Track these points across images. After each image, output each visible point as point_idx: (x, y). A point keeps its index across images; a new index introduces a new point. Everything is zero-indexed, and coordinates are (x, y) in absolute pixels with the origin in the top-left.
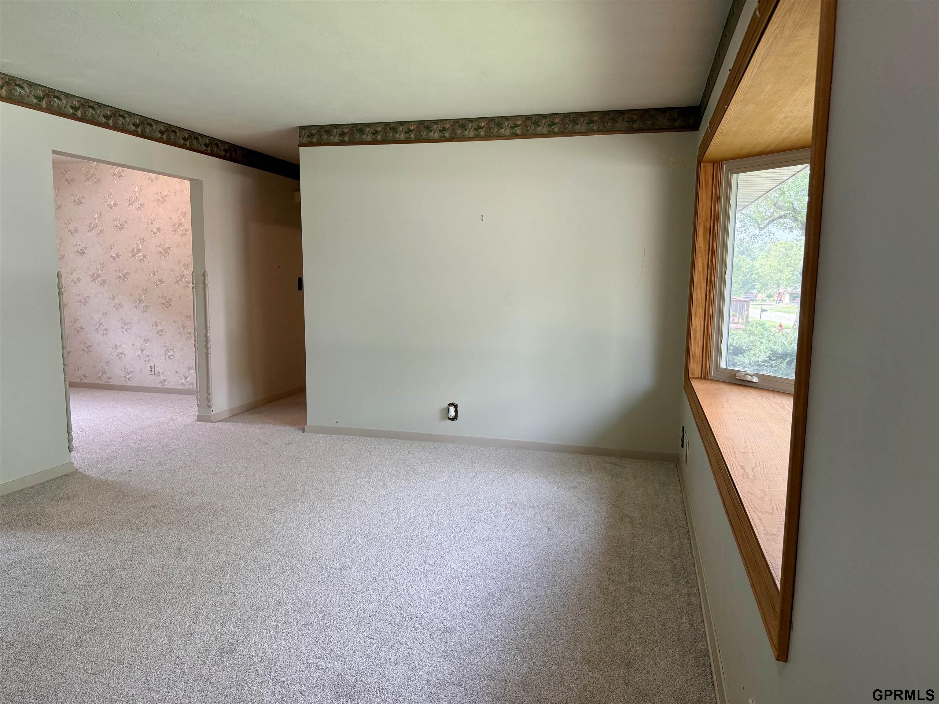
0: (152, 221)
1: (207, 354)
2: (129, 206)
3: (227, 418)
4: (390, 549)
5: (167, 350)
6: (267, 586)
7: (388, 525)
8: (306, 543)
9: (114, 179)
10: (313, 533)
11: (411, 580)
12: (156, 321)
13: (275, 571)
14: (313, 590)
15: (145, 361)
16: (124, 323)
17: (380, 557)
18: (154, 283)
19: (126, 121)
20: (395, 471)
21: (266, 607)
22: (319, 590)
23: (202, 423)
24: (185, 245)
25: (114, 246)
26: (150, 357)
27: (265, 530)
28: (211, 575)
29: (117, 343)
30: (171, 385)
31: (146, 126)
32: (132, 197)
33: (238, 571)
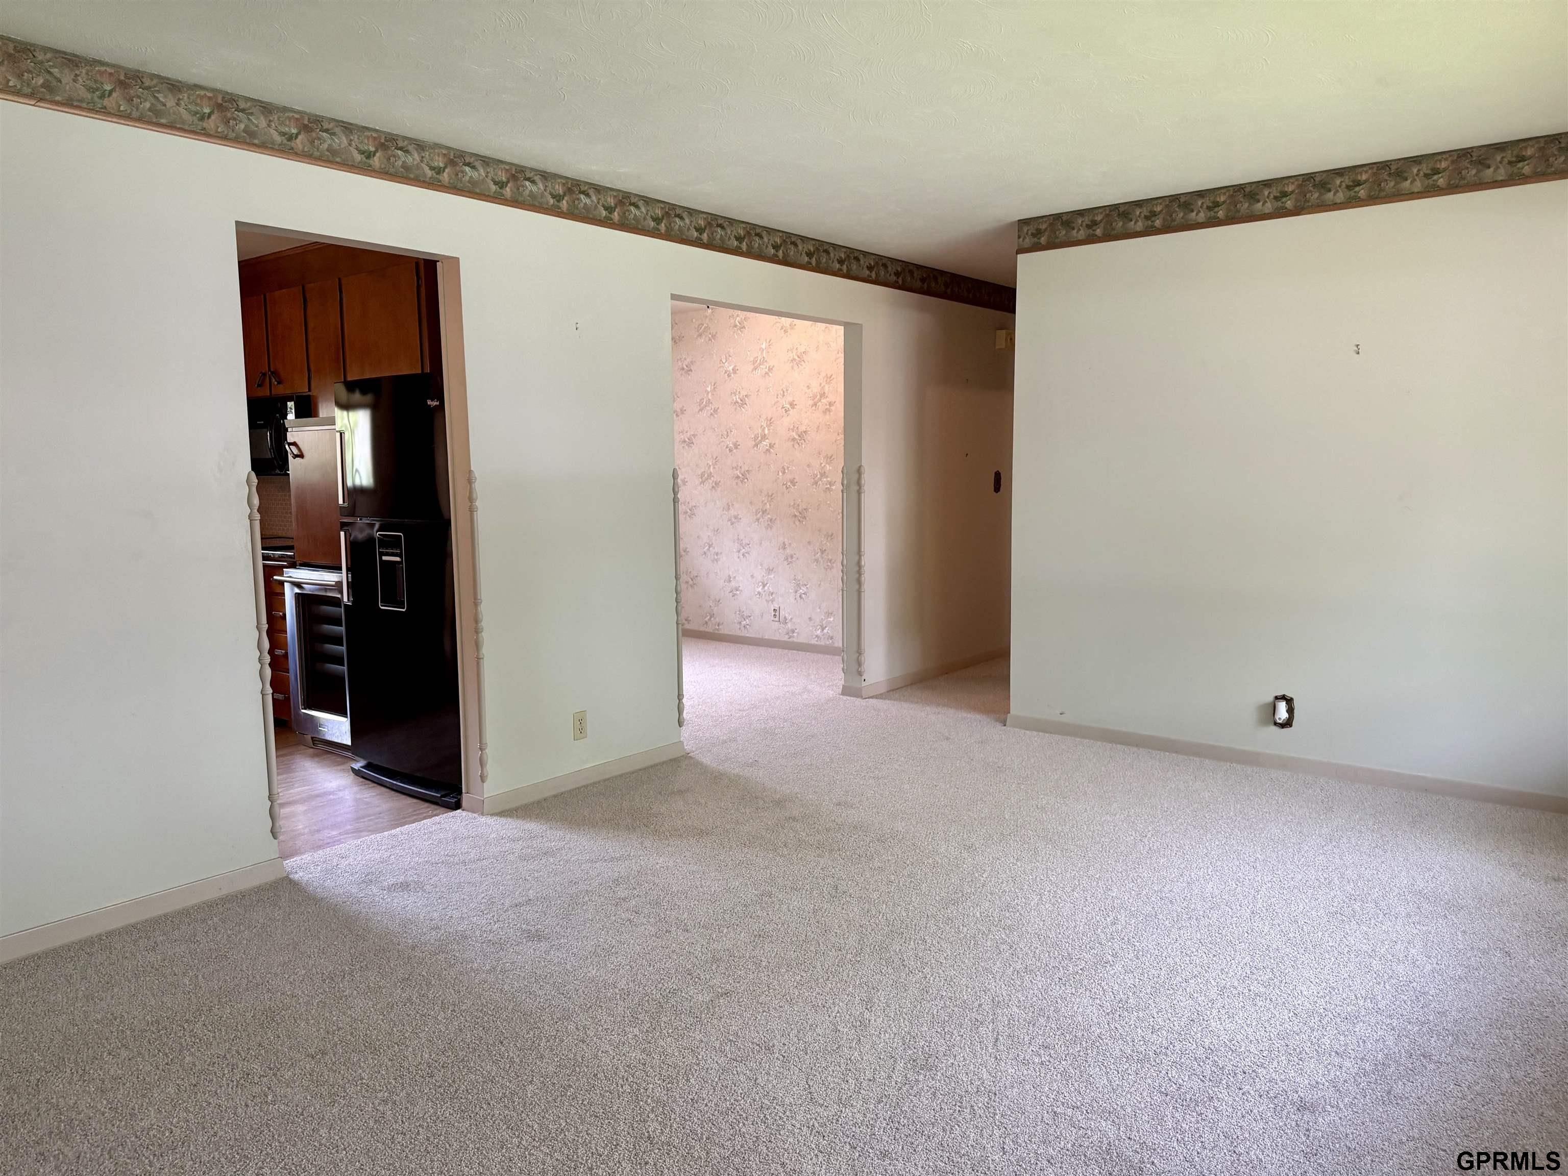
0: (784, 392)
1: (859, 592)
2: (752, 371)
3: (885, 693)
4: (1180, 944)
5: (798, 585)
6: (974, 970)
7: (1171, 902)
8: (1031, 910)
9: (734, 332)
10: (1040, 895)
11: (1226, 1004)
12: (784, 542)
13: (985, 948)
14: (1051, 991)
15: (767, 601)
16: (741, 544)
17: (1164, 955)
18: (784, 484)
19: (764, 242)
20: (1174, 808)
21: (976, 1004)
22: (1061, 992)
23: (849, 698)
24: (828, 427)
25: (731, 431)
26: (774, 596)
27: (961, 877)
28: (885, 937)
29: (731, 573)
30: (801, 638)
31: (790, 246)
32: (757, 357)
33: (926, 938)
